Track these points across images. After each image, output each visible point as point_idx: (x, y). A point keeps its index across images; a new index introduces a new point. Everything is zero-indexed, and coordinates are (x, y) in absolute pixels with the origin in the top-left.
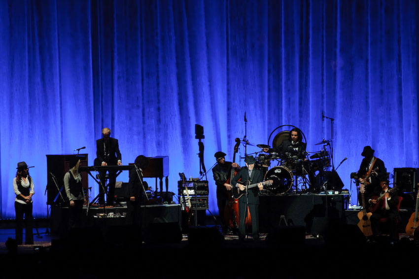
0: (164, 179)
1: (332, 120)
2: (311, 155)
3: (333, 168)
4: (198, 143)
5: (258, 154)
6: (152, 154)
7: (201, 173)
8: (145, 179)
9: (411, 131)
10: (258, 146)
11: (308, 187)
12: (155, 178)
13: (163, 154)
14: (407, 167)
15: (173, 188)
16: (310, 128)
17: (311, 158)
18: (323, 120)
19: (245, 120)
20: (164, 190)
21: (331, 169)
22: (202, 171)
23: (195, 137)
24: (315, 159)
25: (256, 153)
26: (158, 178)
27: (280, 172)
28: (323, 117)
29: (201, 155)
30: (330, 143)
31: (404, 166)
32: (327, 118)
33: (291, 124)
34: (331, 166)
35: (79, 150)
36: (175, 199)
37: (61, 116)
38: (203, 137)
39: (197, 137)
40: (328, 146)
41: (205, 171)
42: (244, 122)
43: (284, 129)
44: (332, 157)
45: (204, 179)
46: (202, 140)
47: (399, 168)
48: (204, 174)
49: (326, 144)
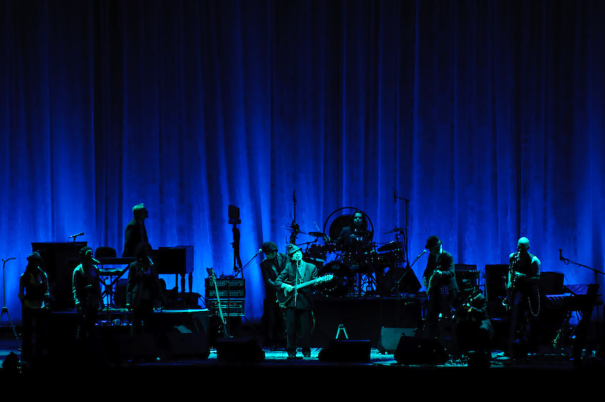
0: (187, 276)
1: (407, 202)
2: (379, 246)
3: (408, 263)
4: (231, 229)
5: (311, 244)
6: (172, 243)
7: (235, 268)
8: (161, 276)
9: (509, 217)
10: (310, 233)
11: (375, 288)
12: (175, 275)
13: (186, 244)
14: (503, 264)
15: (199, 288)
16: (379, 212)
17: (379, 250)
18: (395, 201)
19: (295, 200)
20: (187, 290)
21: (405, 264)
22: (237, 266)
23: (227, 222)
24: (384, 252)
25: (308, 243)
26: (179, 275)
27: (338, 268)
28: (395, 197)
29: (236, 246)
30: (404, 231)
31: (498, 262)
32: (400, 198)
33: (353, 206)
34: (404, 261)
35: (75, 237)
36: (201, 302)
37: (52, 192)
38: (239, 222)
39: (230, 223)
40: (402, 235)
41: (241, 266)
42: (293, 203)
43: (344, 212)
44: (406, 250)
45: (239, 276)
46: (238, 226)
47: (492, 265)
48: (240, 269)
49: (399, 233)
